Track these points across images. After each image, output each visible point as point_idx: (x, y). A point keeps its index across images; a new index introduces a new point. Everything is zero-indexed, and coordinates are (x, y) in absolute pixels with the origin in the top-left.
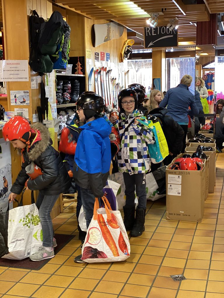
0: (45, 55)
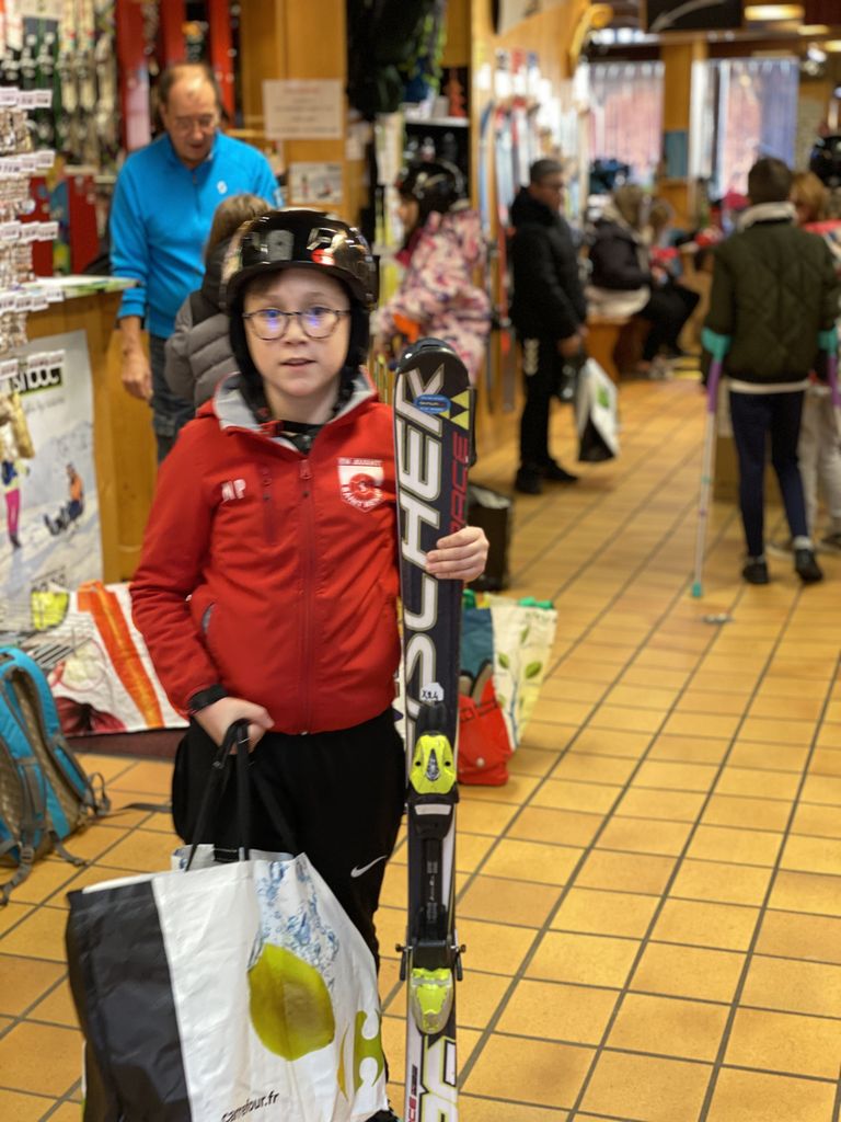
0: (385, 64)
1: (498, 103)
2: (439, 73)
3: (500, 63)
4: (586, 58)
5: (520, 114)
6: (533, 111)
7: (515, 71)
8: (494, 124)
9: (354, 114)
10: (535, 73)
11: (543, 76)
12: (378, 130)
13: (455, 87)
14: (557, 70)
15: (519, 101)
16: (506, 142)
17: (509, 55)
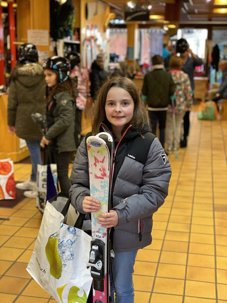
0: (60, 26)
1: (87, 38)
2: (73, 29)
3: (88, 28)
4: (109, 27)
5: (93, 41)
6: (96, 40)
7: (91, 29)
8: (87, 43)
9: (52, 39)
10: (96, 30)
11: (99, 31)
12: (58, 43)
13: (76, 33)
14: (102, 30)
15: (92, 37)
16: (89, 48)
17: (90, 25)
